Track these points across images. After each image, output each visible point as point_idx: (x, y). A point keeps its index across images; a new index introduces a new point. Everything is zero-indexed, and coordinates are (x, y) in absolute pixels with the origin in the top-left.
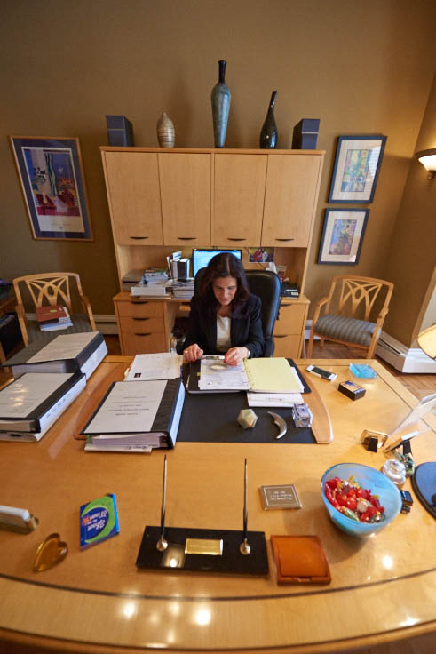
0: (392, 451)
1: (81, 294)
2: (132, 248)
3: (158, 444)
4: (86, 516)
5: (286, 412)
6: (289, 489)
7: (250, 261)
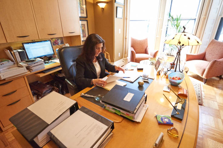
7: (54, 45)
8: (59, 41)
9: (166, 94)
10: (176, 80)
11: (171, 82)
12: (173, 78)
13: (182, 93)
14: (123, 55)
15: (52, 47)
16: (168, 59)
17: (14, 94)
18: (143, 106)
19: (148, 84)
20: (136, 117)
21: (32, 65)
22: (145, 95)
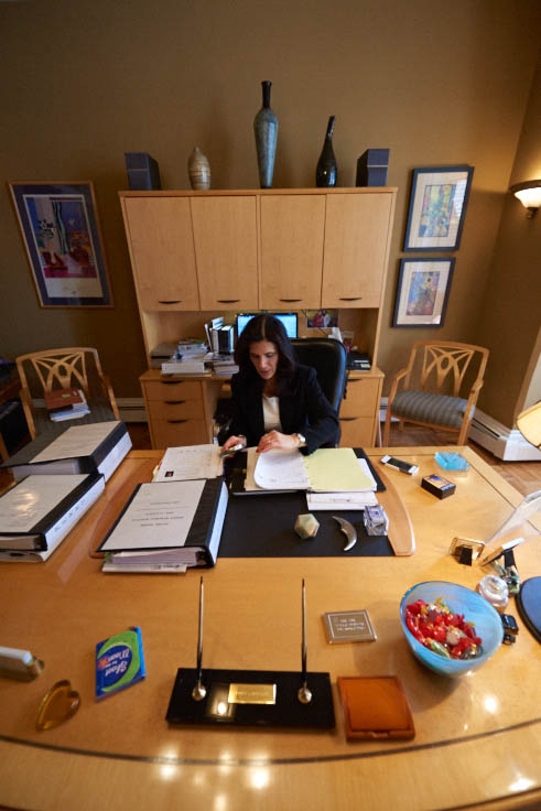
0: (490, 563)
1: (101, 374)
2: (162, 316)
3: (194, 562)
4: (102, 657)
5: (356, 516)
6: (360, 616)
7: (309, 327)
8: (326, 319)
17: (180, 406)
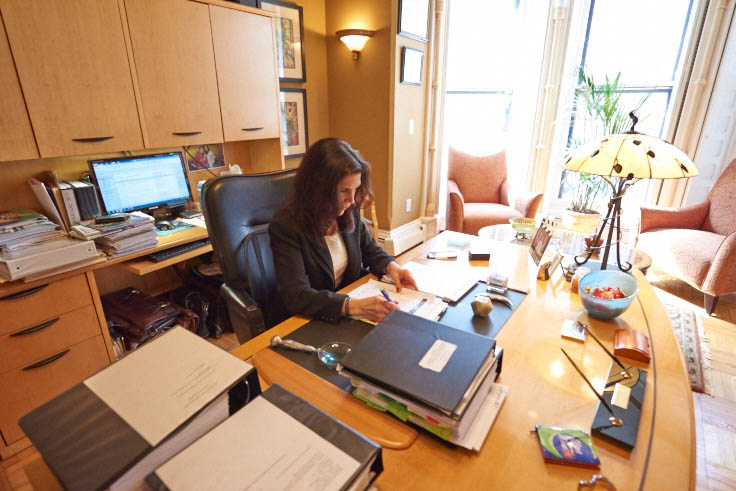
7: (192, 168)
8: (210, 157)
9: (571, 347)
10: (606, 298)
11: (587, 304)
12: (597, 293)
13: (630, 346)
14: (422, 208)
15: (186, 177)
16: (575, 224)
17: (47, 331)
18: (490, 391)
19: (505, 311)
20: (461, 430)
21: (114, 233)
22: (497, 352)
